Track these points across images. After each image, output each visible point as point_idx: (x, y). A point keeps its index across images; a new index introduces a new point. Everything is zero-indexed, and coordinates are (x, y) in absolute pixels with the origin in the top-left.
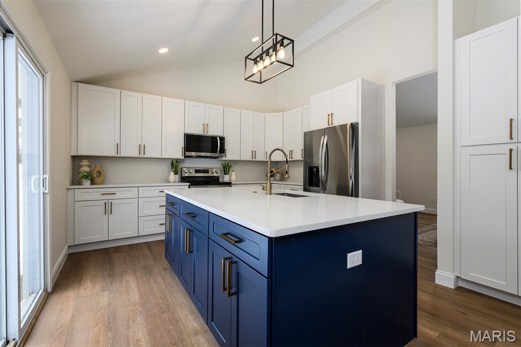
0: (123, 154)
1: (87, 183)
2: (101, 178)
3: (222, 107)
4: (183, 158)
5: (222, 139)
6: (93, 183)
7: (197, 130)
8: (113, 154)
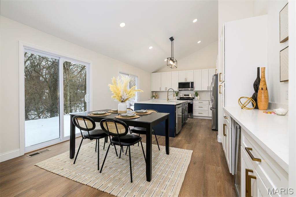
0: (162, 90)
1: (154, 98)
2: (157, 97)
3: (193, 70)
4: (178, 91)
5: (192, 83)
6: (155, 98)
7: (183, 81)
8: (159, 91)
